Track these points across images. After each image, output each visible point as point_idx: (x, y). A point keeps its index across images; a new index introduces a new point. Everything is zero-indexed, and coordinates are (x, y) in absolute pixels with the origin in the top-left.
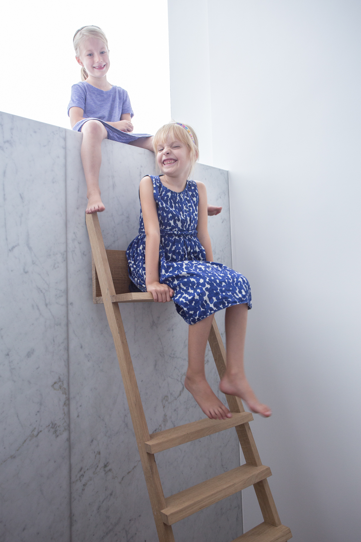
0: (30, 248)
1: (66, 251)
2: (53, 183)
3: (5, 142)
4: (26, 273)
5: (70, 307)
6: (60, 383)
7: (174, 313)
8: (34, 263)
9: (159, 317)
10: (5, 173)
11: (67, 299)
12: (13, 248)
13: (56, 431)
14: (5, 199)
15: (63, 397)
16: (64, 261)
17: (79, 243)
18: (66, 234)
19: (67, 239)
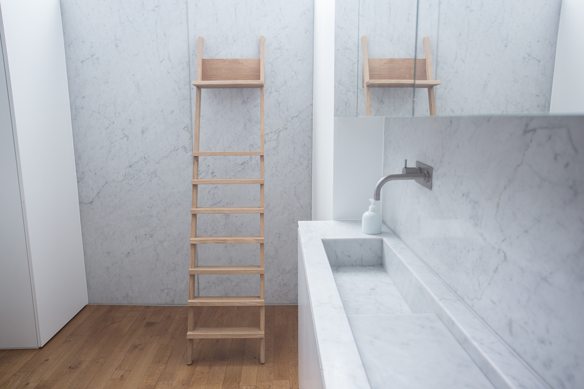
0: (170, 61)
1: (189, 61)
3: (155, 7)
4: (169, 73)
5: (192, 90)
6: (187, 128)
8: (172, 68)
9: (248, 98)
10: (156, 23)
11: (190, 86)
12: (162, 61)
13: (186, 150)
14: (157, 37)
15: (189, 135)
16: (188, 66)
18: (189, 51)
19: (189, 54)
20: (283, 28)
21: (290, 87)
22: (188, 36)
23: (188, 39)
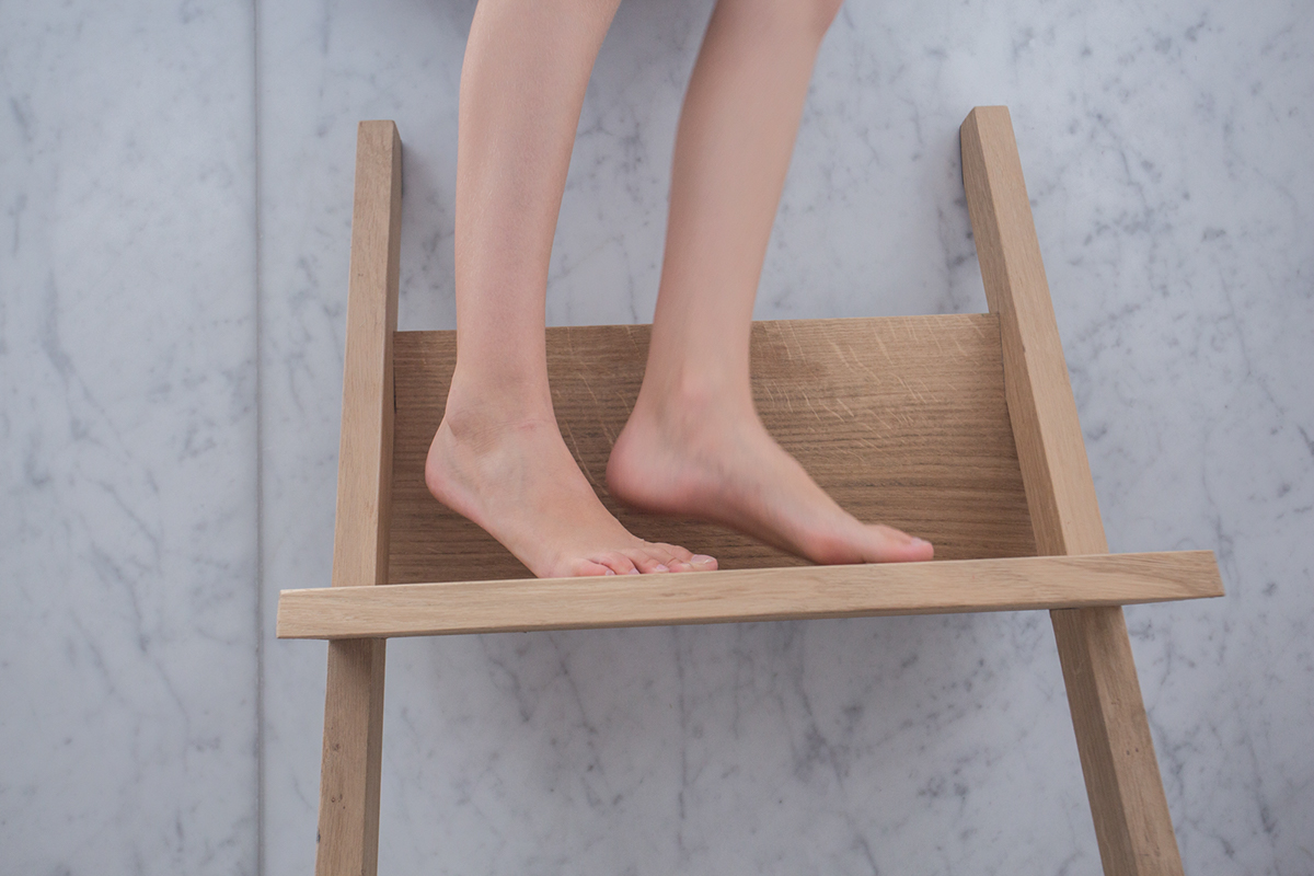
0: (62, 362)
1: (257, 361)
2: (186, 20)
4: (40, 482)
7: (969, 686)
8: (79, 432)
9: (854, 711)
11: (258, 613)
16: (246, 410)
17: (331, 312)
18: (258, 269)
19: (259, 297)
20: (1163, 45)
21: (1271, 589)
22: (257, 130)
23: (256, 156)
